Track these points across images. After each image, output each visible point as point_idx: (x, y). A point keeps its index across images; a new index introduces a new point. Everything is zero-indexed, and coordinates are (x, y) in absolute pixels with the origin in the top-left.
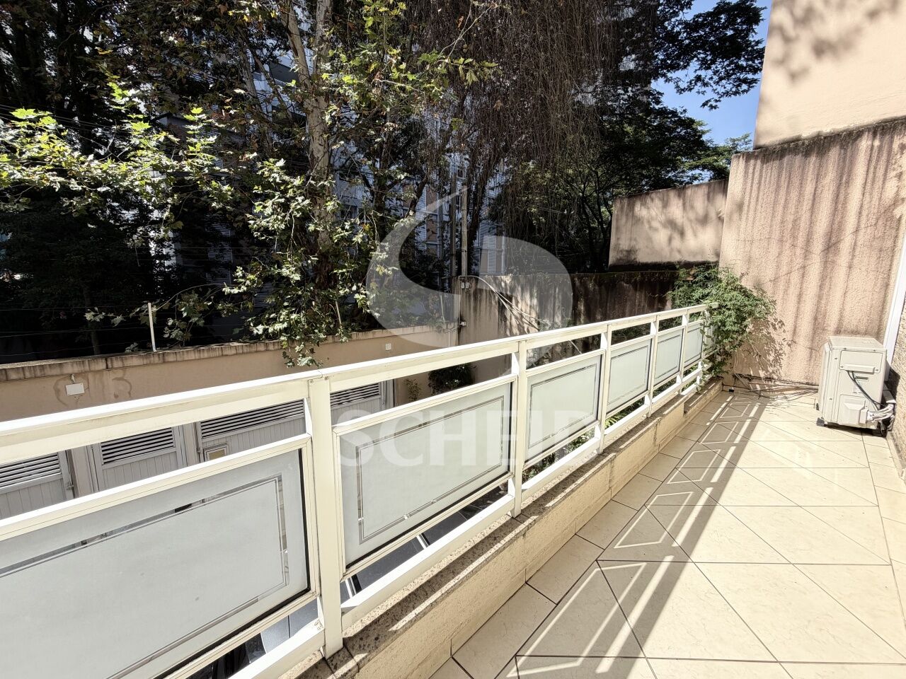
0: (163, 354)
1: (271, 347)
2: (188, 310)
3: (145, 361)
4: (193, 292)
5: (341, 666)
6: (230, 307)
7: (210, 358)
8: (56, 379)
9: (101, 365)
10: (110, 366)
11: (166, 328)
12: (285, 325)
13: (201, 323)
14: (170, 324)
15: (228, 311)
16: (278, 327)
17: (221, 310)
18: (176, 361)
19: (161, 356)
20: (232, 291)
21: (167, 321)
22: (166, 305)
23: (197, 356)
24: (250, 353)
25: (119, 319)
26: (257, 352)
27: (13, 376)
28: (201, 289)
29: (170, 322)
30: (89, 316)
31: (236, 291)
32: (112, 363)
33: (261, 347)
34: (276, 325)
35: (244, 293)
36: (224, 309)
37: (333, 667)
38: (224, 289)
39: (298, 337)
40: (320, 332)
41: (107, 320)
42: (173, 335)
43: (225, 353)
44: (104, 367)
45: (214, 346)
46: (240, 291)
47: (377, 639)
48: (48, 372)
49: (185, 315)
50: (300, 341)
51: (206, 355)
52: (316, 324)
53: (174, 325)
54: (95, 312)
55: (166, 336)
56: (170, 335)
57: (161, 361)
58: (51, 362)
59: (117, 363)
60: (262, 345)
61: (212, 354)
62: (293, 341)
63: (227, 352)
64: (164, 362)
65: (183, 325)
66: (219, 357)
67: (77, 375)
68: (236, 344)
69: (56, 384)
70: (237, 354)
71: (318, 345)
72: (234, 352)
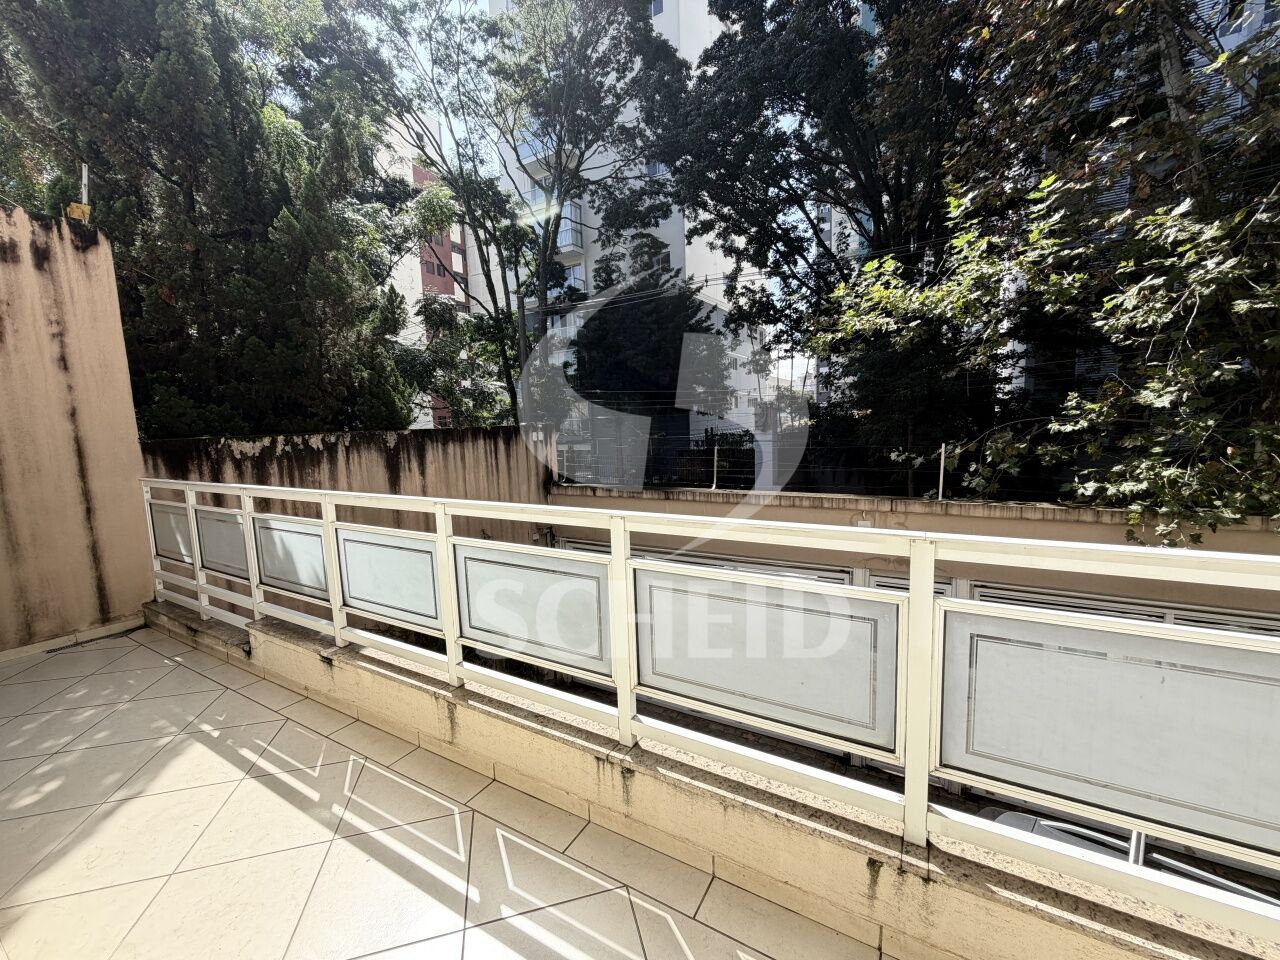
0: (947, 504)
1: (1106, 519)
2: (996, 454)
3: (927, 510)
4: (1008, 429)
5: (911, 856)
6: (1054, 451)
7: (1002, 518)
8: (852, 513)
9: (886, 506)
10: (894, 509)
11: (966, 475)
12: (1144, 485)
13: (1015, 471)
14: (972, 470)
15: (1053, 457)
16: (1127, 487)
17: (1041, 455)
18: (960, 516)
19: (944, 507)
20: (1063, 428)
21: (969, 466)
22: (972, 446)
23: (986, 513)
24: (1066, 521)
25: (920, 460)
26: (1078, 521)
27: (826, 505)
28: (1019, 426)
29: (973, 467)
30: (893, 456)
31: (1068, 428)
32: (896, 505)
33: (1088, 516)
34: (1125, 484)
35: (1083, 431)
36: (1047, 454)
37: (905, 850)
38: (1050, 426)
39: (1164, 509)
40: (1225, 506)
41: (909, 460)
42: (973, 485)
43: (1025, 515)
44: (889, 509)
45: (1011, 504)
46: (1076, 428)
47: (965, 875)
48: (849, 506)
49: (989, 459)
50: (1170, 517)
51: (998, 513)
52: (1221, 491)
53: (976, 471)
54: (899, 451)
55: (965, 484)
56: (970, 483)
57: (944, 512)
58: (852, 497)
59: (901, 507)
60: (1090, 513)
61: (1006, 514)
62: (1156, 514)
63: (1029, 514)
64: (946, 514)
65: (987, 472)
66: (1015, 519)
67: (867, 512)
68: (1046, 505)
69: (852, 518)
70: (1043, 520)
71: (1214, 531)
72: (1039, 516)
